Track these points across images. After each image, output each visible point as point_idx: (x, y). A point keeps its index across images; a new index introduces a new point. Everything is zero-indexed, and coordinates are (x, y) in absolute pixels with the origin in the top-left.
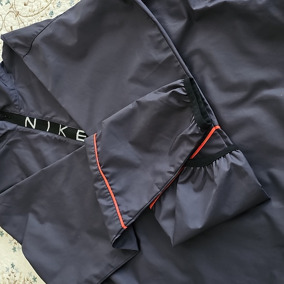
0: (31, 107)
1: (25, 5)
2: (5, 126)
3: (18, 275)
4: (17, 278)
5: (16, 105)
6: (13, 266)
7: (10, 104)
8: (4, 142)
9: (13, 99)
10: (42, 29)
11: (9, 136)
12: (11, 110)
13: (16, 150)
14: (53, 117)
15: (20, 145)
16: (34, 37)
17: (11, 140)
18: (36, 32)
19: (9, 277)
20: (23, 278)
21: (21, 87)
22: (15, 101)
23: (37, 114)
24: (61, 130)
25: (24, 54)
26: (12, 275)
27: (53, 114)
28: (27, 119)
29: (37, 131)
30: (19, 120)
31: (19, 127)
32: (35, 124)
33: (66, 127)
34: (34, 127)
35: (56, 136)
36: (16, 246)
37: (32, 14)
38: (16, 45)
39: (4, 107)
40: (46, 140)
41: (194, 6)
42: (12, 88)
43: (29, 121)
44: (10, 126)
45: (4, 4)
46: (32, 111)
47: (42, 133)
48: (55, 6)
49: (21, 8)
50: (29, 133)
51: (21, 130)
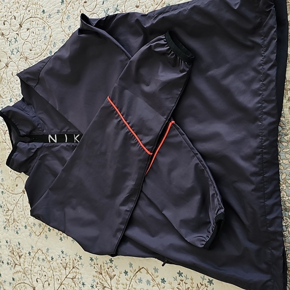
0: (51, 127)
1: (30, 50)
2: (35, 146)
3: (67, 258)
4: (67, 261)
5: (39, 128)
6: (63, 252)
7: (35, 128)
8: (37, 158)
9: (36, 124)
10: (45, 64)
11: (39, 153)
12: (37, 132)
13: (47, 163)
14: (67, 130)
15: (49, 158)
16: (39, 71)
17: (41, 155)
18: (41, 67)
19: (61, 262)
20: (71, 260)
21: (40, 114)
22: (38, 125)
23: (56, 130)
24: (75, 138)
25: (34, 85)
26: (64, 259)
27: (67, 128)
28: (50, 136)
29: (59, 144)
30: (44, 139)
31: (45, 144)
32: (56, 139)
33: (78, 135)
34: (56, 141)
35: (73, 144)
36: (62, 236)
37: (37, 56)
38: (28, 79)
39: (31, 132)
40: (66, 149)
41: (145, 25)
42: (33, 115)
43: (52, 138)
44: (38, 145)
45: (15, 53)
46: (52, 130)
47: (63, 144)
48: (52, 46)
49: (28, 53)
50: (53, 147)
51: (47, 146)
